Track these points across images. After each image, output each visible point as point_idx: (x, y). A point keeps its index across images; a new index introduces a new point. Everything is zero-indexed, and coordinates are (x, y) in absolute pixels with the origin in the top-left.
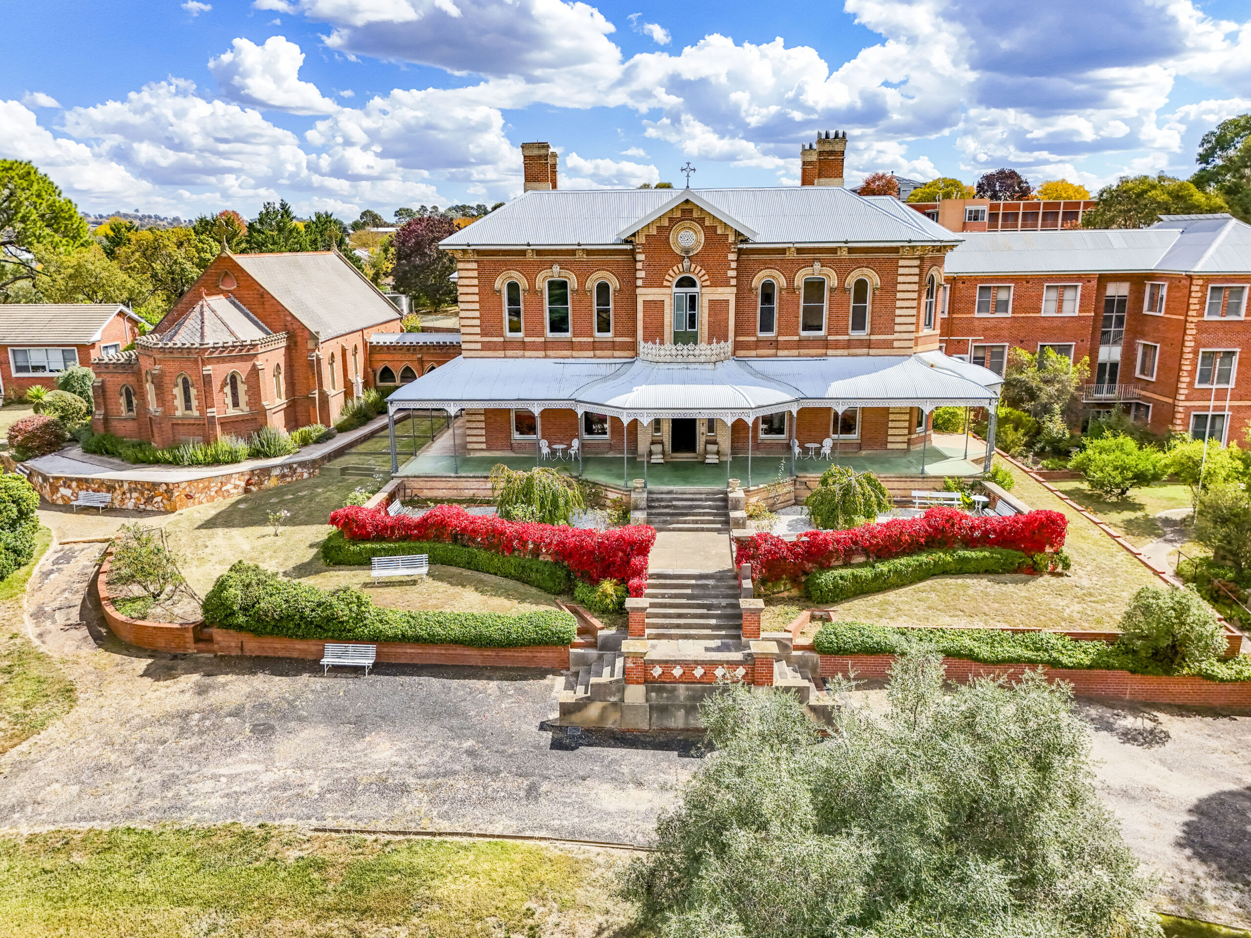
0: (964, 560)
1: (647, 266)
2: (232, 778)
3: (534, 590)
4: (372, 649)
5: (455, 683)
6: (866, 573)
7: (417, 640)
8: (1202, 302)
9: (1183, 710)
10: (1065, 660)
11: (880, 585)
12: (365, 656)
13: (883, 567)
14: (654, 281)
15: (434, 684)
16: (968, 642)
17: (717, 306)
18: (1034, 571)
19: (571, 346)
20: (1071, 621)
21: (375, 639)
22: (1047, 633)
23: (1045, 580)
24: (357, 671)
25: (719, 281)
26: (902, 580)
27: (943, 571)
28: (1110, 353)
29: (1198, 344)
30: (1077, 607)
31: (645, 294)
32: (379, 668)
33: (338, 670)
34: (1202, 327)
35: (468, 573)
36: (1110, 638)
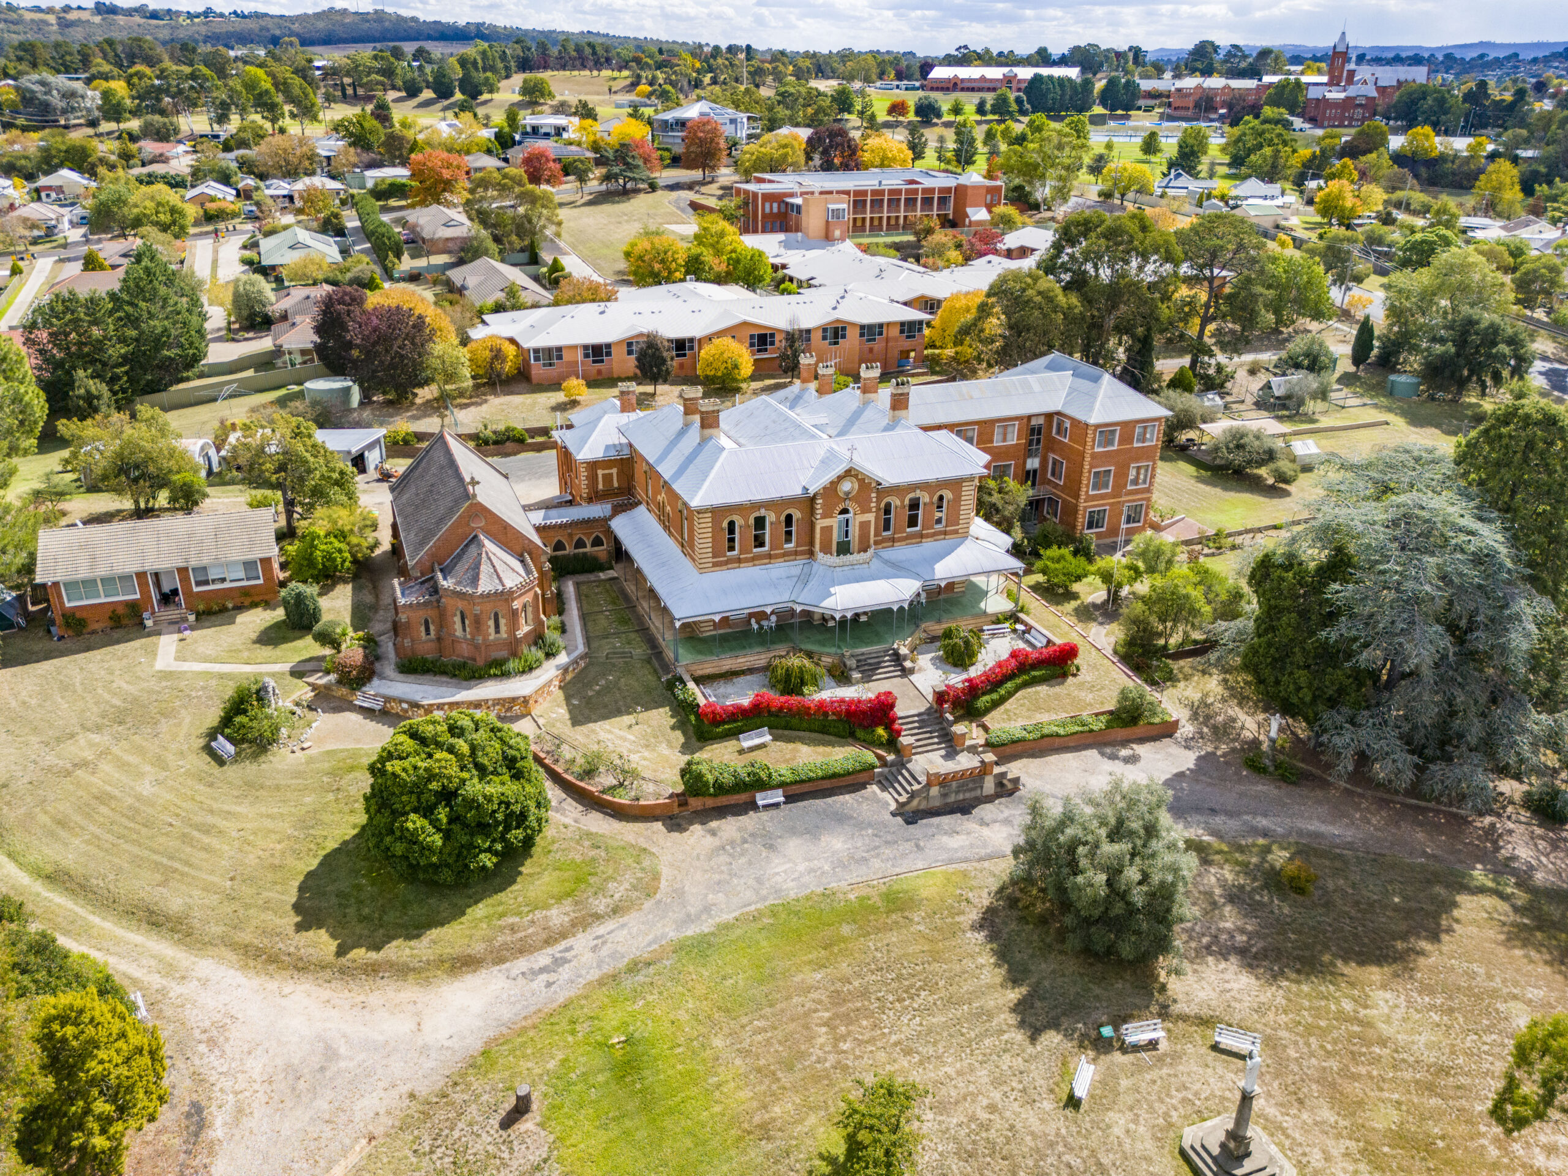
0: (1034, 677)
1: (823, 505)
2: (785, 872)
3: (832, 738)
4: (780, 792)
5: (829, 800)
6: (995, 696)
7: (802, 781)
8: (1094, 441)
9: (1142, 740)
10: (1095, 728)
11: (1002, 700)
12: (778, 796)
13: (1002, 692)
14: (827, 515)
15: (819, 803)
16: (1055, 729)
17: (864, 526)
18: (1064, 676)
19: (770, 556)
20: (1091, 705)
21: (781, 785)
22: (1085, 715)
23: (1070, 680)
24: (776, 805)
25: (865, 510)
26: (1010, 694)
27: (1026, 685)
28: (1033, 463)
29: (1092, 467)
30: (1090, 696)
31: (820, 524)
32: (790, 799)
33: (767, 807)
34: (1094, 456)
35: (786, 732)
36: (1111, 713)
